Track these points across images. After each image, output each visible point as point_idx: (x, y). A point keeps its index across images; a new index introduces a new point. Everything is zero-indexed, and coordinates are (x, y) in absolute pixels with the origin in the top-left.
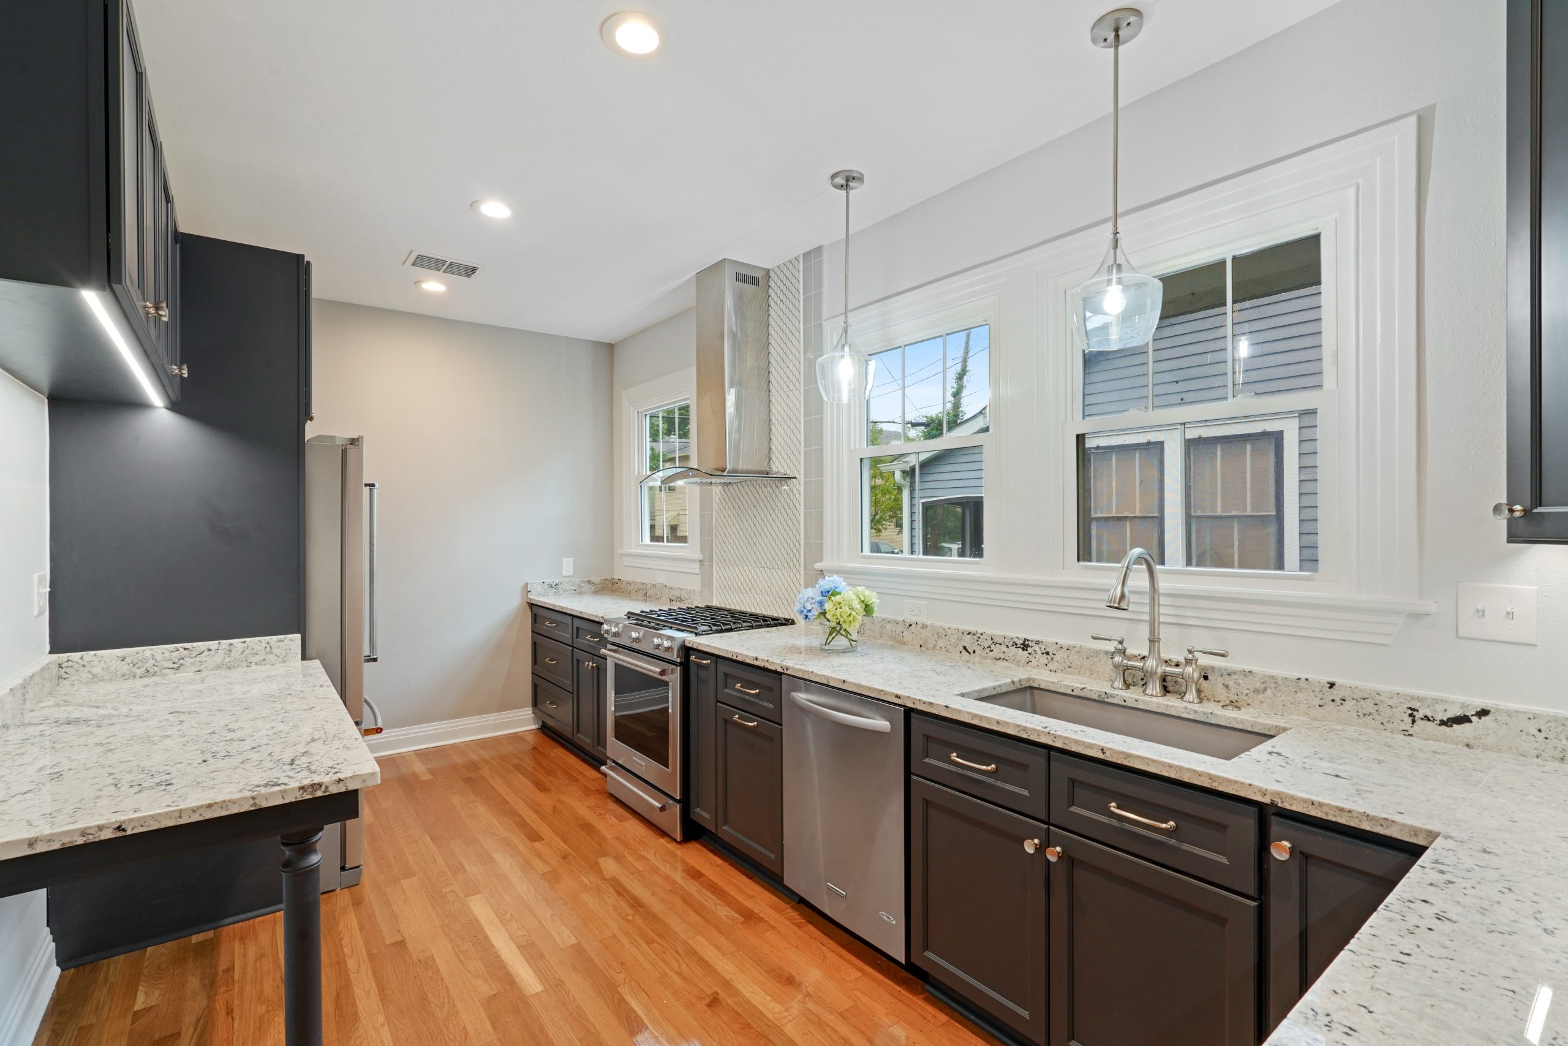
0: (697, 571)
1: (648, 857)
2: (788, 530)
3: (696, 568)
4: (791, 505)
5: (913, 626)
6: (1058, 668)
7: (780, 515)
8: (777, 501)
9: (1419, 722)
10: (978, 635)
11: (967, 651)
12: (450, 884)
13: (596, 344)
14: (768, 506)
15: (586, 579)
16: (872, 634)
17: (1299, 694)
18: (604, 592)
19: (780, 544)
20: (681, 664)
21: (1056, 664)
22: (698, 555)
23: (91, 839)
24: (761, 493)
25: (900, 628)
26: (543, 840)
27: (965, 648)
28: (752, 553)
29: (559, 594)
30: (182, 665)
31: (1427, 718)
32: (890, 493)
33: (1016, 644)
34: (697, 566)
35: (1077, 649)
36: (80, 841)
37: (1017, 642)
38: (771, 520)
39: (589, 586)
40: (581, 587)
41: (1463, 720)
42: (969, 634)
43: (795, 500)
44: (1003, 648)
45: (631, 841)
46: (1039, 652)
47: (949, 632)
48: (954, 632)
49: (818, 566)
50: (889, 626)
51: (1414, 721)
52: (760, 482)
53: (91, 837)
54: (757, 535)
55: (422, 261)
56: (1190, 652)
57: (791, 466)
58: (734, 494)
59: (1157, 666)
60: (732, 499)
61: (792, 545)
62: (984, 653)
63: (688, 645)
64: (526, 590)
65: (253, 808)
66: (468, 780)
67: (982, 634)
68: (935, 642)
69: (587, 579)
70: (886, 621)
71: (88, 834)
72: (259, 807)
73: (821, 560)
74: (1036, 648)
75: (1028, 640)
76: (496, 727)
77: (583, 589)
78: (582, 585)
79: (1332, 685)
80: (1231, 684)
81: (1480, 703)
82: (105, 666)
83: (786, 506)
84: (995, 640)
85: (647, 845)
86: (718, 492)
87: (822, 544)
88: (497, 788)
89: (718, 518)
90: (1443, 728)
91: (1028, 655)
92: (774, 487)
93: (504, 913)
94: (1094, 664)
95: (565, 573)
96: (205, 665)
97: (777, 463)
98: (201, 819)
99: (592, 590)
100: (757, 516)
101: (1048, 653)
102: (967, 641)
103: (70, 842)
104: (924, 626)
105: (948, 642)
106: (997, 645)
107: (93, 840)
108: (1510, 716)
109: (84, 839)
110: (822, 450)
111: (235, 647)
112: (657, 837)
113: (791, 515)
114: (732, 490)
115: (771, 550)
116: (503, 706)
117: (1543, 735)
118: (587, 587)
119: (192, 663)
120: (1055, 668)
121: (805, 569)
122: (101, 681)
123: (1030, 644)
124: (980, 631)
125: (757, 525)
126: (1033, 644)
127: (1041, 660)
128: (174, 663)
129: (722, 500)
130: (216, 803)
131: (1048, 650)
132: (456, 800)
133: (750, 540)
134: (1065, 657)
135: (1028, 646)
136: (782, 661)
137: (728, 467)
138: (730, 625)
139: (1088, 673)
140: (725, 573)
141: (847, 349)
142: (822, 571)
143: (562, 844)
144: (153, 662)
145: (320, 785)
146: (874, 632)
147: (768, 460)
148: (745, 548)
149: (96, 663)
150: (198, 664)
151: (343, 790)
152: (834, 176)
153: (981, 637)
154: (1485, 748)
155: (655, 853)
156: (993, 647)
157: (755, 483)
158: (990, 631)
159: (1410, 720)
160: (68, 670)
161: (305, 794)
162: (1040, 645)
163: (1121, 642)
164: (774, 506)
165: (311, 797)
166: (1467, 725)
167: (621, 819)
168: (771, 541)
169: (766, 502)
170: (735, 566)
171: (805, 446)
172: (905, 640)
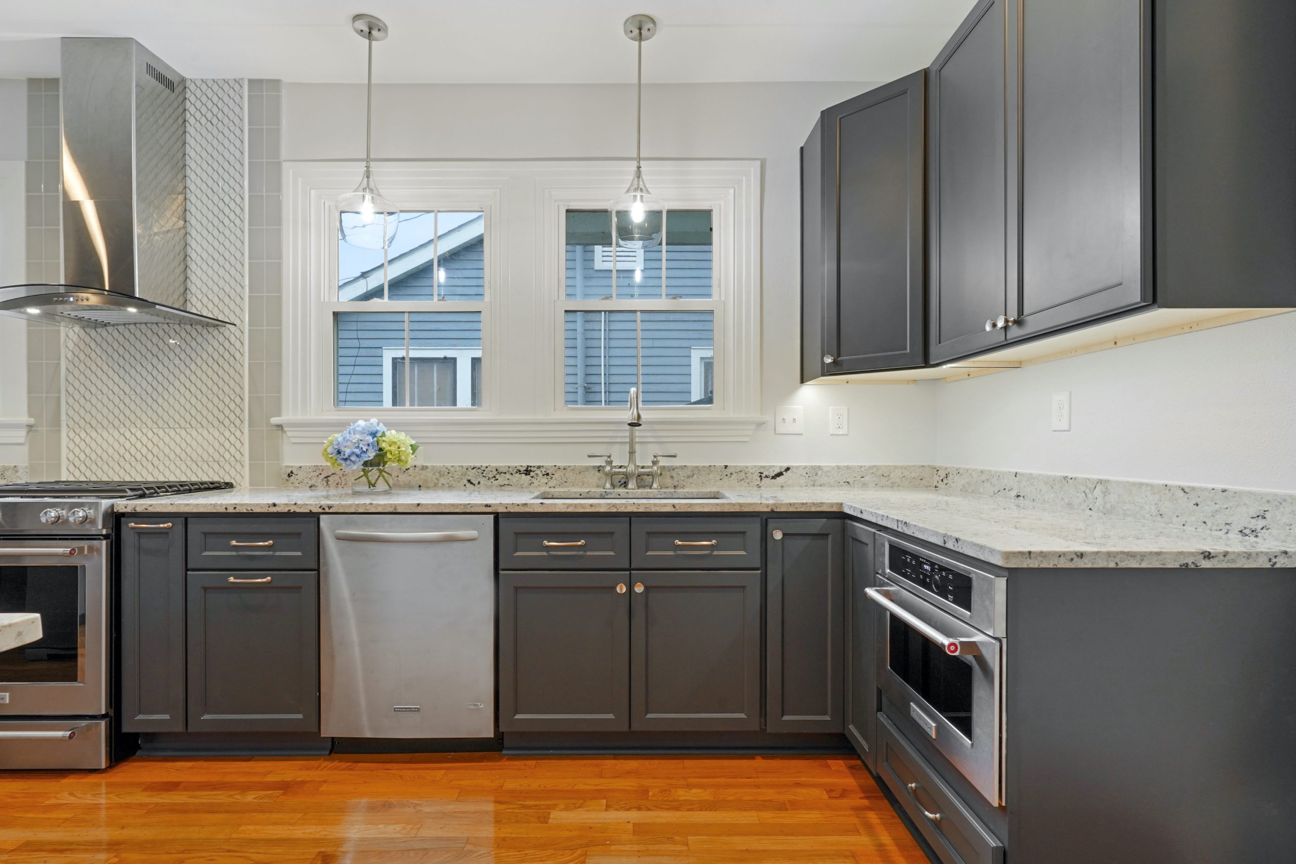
2: (221, 383)
3: (20, 436)
4: (227, 356)
5: (411, 469)
6: (556, 485)
7: (205, 367)
8: (198, 349)
9: (764, 479)
10: (483, 469)
11: (472, 483)
14: (182, 355)
17: (711, 475)
19: (205, 399)
21: (555, 481)
22: (25, 419)
27: (469, 481)
31: (767, 477)
33: (520, 471)
34: (23, 433)
35: (572, 468)
37: (521, 470)
38: (188, 372)
41: (780, 474)
42: (474, 468)
43: (232, 349)
44: (508, 476)
46: (540, 475)
47: (452, 469)
48: (458, 469)
49: (275, 420)
51: (761, 479)
54: (159, 389)
56: (655, 457)
57: (225, 309)
59: (635, 469)
62: (489, 483)
67: (487, 467)
68: (436, 481)
73: (279, 414)
74: (538, 472)
75: (531, 467)
79: (726, 467)
80: (675, 475)
81: (786, 465)
83: (216, 356)
84: (500, 471)
86: (72, 335)
89: (72, 368)
90: (773, 480)
91: (531, 478)
94: (585, 477)
100: (159, 367)
101: (548, 474)
102: (471, 475)
104: (424, 468)
105: (451, 479)
106: (502, 475)
108: (797, 469)
110: (279, 297)
114: (104, 334)
115: (188, 406)
117: (808, 475)
120: (554, 485)
121: (250, 425)
123: (532, 469)
124: (484, 465)
125: (159, 377)
126: (535, 469)
127: (542, 480)
131: (548, 472)
133: (145, 396)
134: (562, 475)
135: (531, 471)
139: (580, 484)
140: (88, 439)
142: (280, 425)
152: (357, 17)
153: (486, 470)
154: (788, 486)
156: (497, 477)
158: (495, 464)
159: (759, 479)
162: (541, 469)
163: (609, 457)
164: (193, 355)
166: (782, 477)
168: (188, 396)
170: (112, 429)
171: (250, 292)
172: (401, 483)
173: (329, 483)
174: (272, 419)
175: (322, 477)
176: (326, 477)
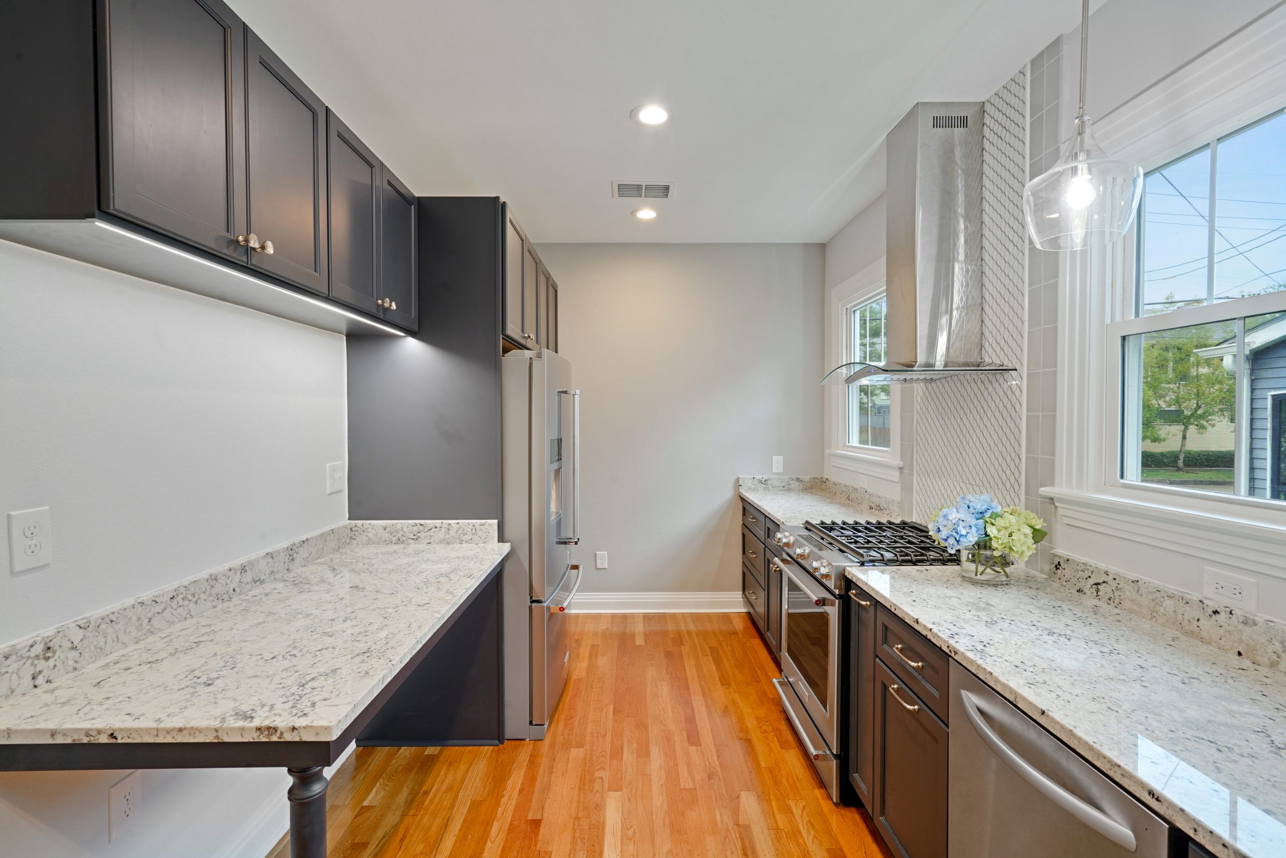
0: (897, 480)
1: (794, 810)
2: (1004, 439)
3: (895, 475)
4: (1009, 406)
5: (1222, 615)
7: (993, 420)
8: (989, 400)
12: (603, 769)
13: (806, 245)
14: (979, 407)
15: (794, 477)
16: (1136, 608)
18: (813, 490)
19: (992, 457)
20: (840, 597)
22: (898, 462)
23: (93, 740)
24: (969, 389)
25: (1192, 613)
26: (700, 746)
28: (958, 465)
29: (768, 490)
30: (419, 537)
32: (1220, 382)
34: (897, 473)
36: (85, 740)
38: (982, 425)
39: (797, 484)
40: (790, 484)
43: (1014, 400)
45: (784, 780)
49: (1045, 491)
50: (1169, 603)
52: (969, 377)
53: (92, 738)
54: (964, 442)
55: (624, 190)
57: (1010, 354)
58: (938, 392)
60: (935, 398)
61: (1008, 459)
63: (848, 576)
64: (737, 484)
65: (216, 741)
66: (668, 655)
69: (796, 477)
70: (1162, 594)
71: (91, 736)
72: (221, 741)
73: (1052, 484)
76: (711, 604)
77: (792, 486)
78: (791, 482)
82: (375, 533)
83: (1001, 407)
85: (799, 793)
86: (920, 390)
87: (1053, 461)
88: (687, 670)
89: (919, 419)
92: (986, 382)
93: (629, 827)
95: (775, 470)
96: (433, 539)
97: (990, 351)
98: (173, 741)
99: (801, 487)
100: (965, 419)
103: (79, 740)
104: (1249, 621)
107: (94, 742)
109: (88, 739)
110: (1055, 329)
111: (452, 527)
112: (814, 784)
113: (1008, 419)
114: (935, 387)
115: (981, 462)
116: (717, 587)
118: (795, 484)
119: (426, 537)
121: (1026, 492)
122: (373, 543)
125: (964, 430)
128: (414, 535)
129: (924, 399)
130: (185, 728)
132: (651, 673)
133: (955, 449)
136: (952, 636)
137: (918, 360)
138: (910, 556)
140: (926, 485)
141: (1082, 156)
142: (1052, 499)
143: (715, 758)
144: (401, 533)
145: (275, 729)
146: (1140, 605)
147: (979, 349)
148: (949, 458)
149: (370, 530)
150: (429, 537)
151: (297, 739)
155: (804, 807)
157: (962, 378)
160: (356, 533)
161: (261, 737)
164: (986, 407)
165: (267, 740)
167: (783, 745)
168: (981, 451)
169: (976, 402)
170: (938, 479)
171: (1030, 327)
172: (1204, 634)
173: (1099, 593)
174: (1042, 489)
175: (1091, 581)
176: (1096, 584)
